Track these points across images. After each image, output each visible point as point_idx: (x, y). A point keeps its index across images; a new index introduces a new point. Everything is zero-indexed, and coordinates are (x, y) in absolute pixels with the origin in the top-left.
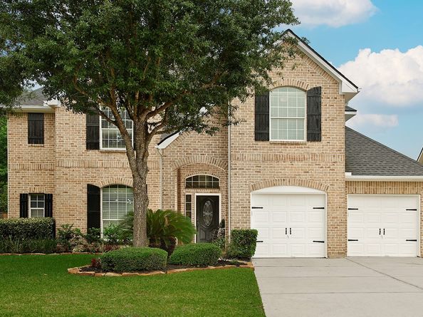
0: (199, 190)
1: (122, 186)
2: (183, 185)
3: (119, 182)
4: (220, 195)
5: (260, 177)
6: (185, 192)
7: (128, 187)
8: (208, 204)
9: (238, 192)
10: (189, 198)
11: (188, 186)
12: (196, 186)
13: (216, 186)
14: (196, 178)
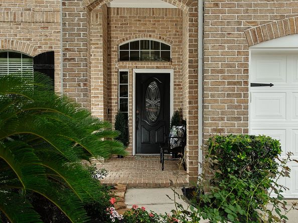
0: (139, 64)
1: (15, 55)
2: (115, 56)
3: (10, 48)
4: (171, 71)
5: (272, 11)
6: (118, 66)
7: (25, 56)
8: (153, 86)
9: (223, 47)
10: (123, 77)
11: (124, 57)
12: (135, 58)
13: (166, 57)
14: (135, 45)
